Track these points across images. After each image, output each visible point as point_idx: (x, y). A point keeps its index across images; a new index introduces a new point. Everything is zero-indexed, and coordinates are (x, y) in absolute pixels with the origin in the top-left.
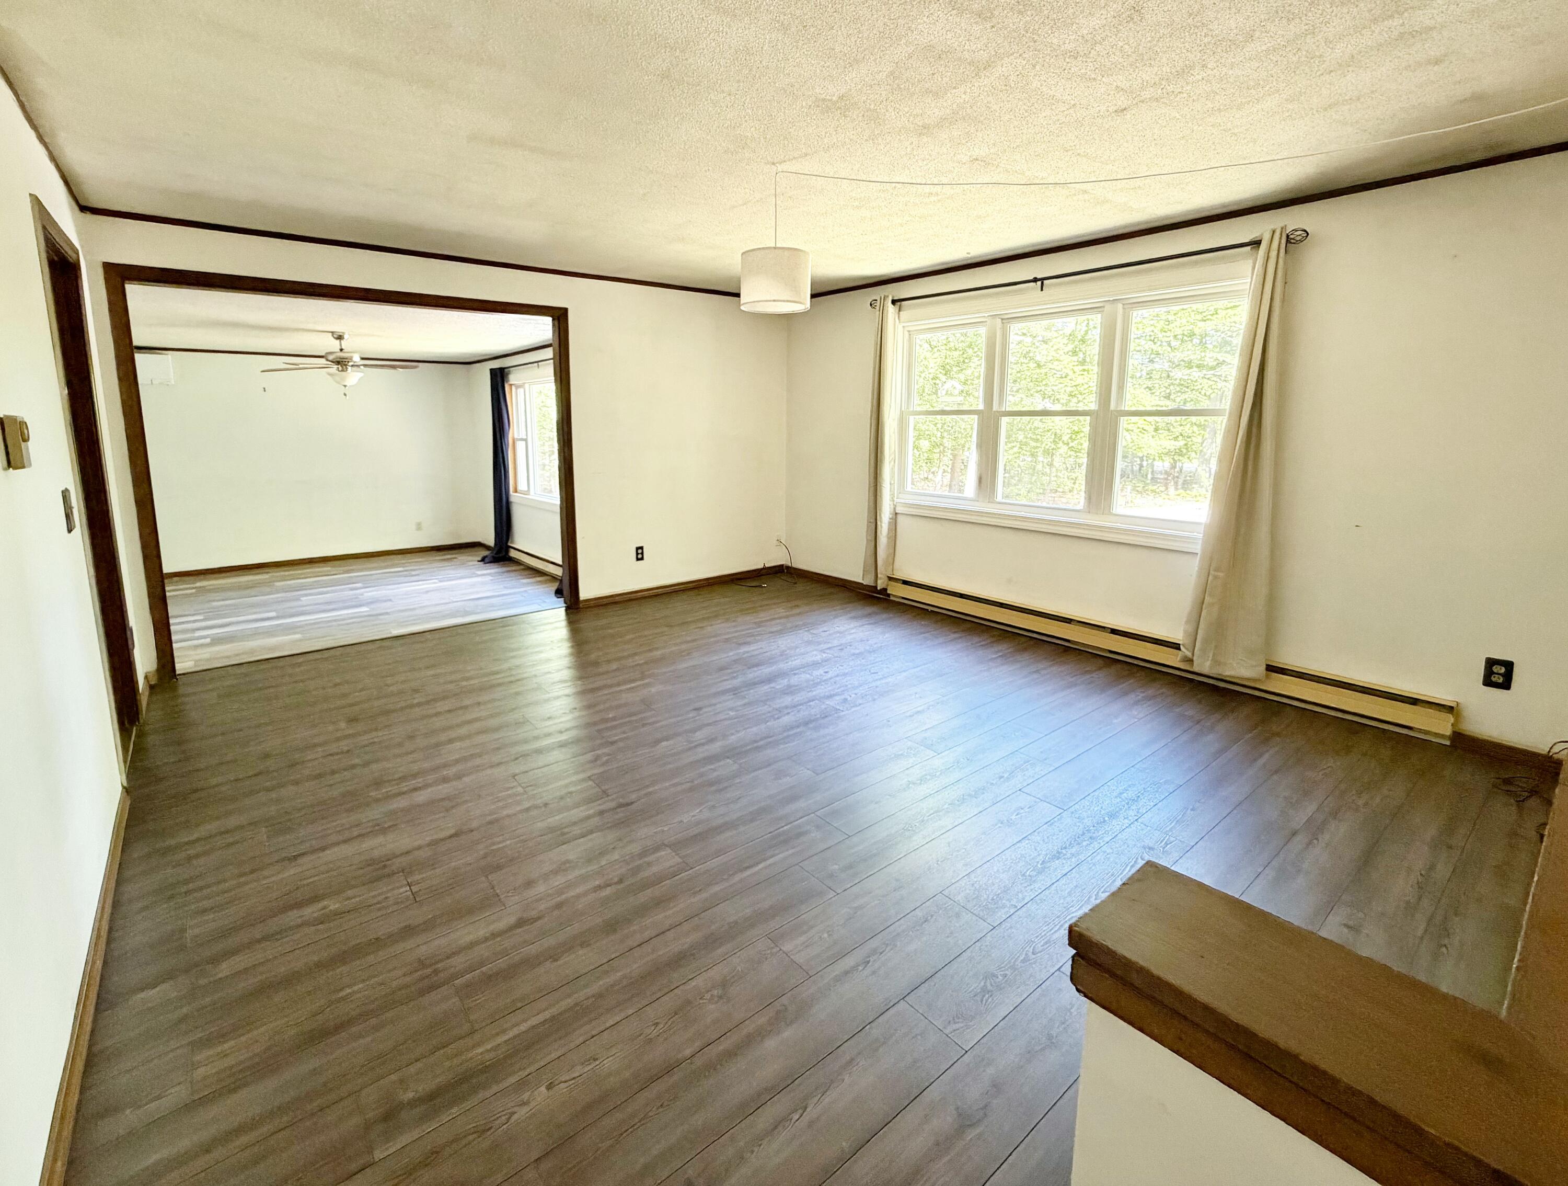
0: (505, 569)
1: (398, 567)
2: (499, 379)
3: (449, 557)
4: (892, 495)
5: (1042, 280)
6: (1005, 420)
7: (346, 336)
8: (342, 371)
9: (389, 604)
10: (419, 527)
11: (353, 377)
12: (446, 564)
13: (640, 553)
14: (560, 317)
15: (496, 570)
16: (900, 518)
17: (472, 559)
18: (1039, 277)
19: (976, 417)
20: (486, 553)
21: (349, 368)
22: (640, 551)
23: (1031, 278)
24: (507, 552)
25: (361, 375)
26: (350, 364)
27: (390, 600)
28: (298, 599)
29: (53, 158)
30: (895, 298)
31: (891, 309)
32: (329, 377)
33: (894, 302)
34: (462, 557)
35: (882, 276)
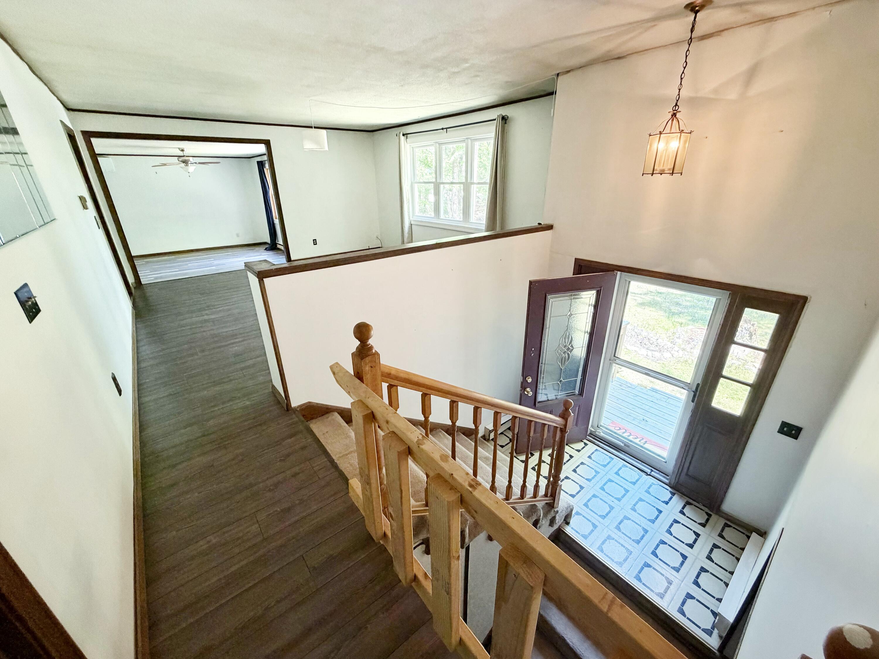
0: (275, 253)
1: (230, 252)
2: (261, 166)
3: (252, 248)
4: (409, 217)
5: (446, 128)
6: (442, 186)
7: (185, 150)
8: (186, 165)
9: (224, 265)
10: (238, 235)
11: (191, 168)
12: (251, 251)
13: (315, 242)
14: (267, 143)
15: (272, 253)
16: (413, 226)
17: (262, 249)
18: (444, 127)
19: (433, 184)
20: (267, 246)
21: (189, 164)
22: (315, 241)
23: (441, 128)
24: (276, 246)
25: (195, 167)
26: (189, 162)
27: (224, 264)
28: (187, 265)
29: (58, 99)
30: (404, 133)
31: (402, 138)
32: (181, 169)
33: (403, 135)
34: (257, 248)
35: (397, 124)
